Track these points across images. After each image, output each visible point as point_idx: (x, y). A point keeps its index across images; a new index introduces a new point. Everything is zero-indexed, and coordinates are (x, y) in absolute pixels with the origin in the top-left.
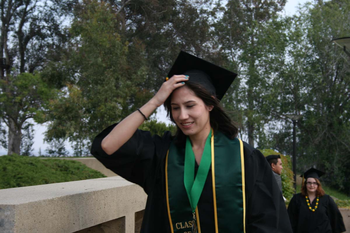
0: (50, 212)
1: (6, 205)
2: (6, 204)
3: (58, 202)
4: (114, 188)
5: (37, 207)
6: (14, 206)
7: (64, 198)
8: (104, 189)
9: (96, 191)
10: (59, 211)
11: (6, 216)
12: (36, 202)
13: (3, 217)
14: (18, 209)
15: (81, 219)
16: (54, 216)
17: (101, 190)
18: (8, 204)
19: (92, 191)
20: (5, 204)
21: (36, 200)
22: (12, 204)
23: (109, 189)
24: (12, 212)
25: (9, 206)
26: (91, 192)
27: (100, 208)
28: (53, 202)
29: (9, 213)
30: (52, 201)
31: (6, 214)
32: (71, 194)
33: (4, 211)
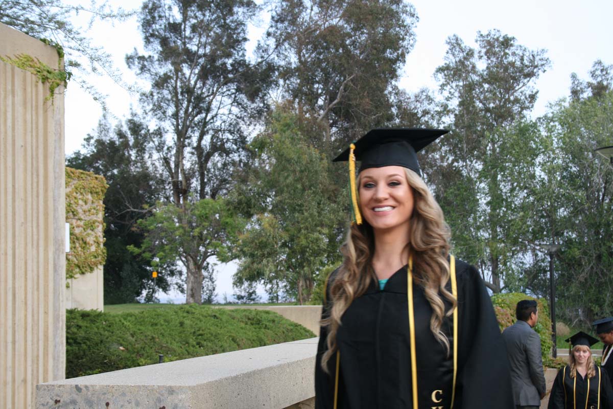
0: (234, 393)
1: (180, 387)
2: (180, 385)
3: (243, 379)
5: (218, 387)
6: (189, 387)
8: (301, 359)
9: (290, 363)
10: (245, 390)
11: (181, 400)
12: (216, 381)
13: (176, 401)
14: (194, 391)
15: (272, 399)
16: (239, 397)
17: (297, 361)
18: (183, 385)
19: (286, 363)
20: (178, 385)
21: (217, 378)
22: (187, 385)
23: (307, 359)
25: (183, 387)
26: (284, 364)
27: (297, 384)
28: (237, 380)
29: (184, 396)
30: (236, 377)
31: (180, 397)
32: (260, 369)
33: (177, 394)
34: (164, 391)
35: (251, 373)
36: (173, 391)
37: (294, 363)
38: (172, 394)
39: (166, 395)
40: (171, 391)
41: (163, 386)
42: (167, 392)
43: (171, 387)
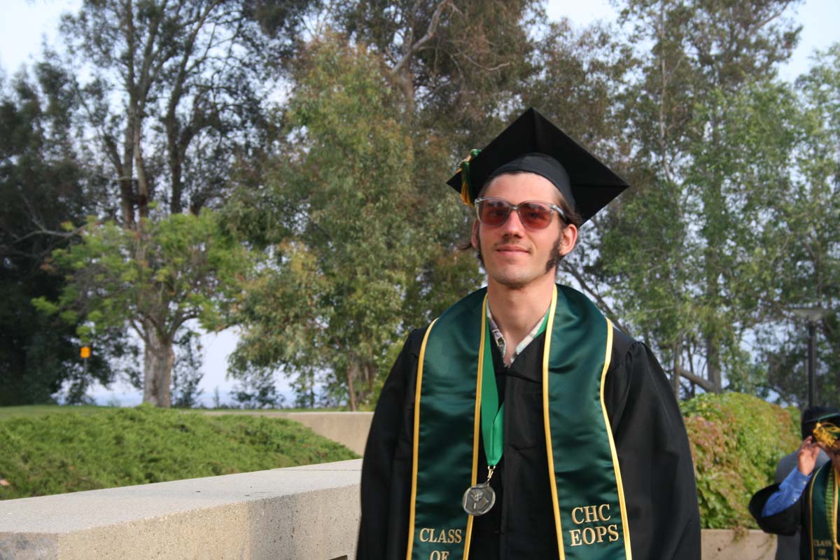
0: (148, 550)
1: (39, 534)
2: (39, 531)
3: (169, 525)
4: (317, 493)
5: (115, 538)
6: (56, 535)
7: (184, 516)
8: (291, 492)
9: (269, 500)
10: (173, 545)
12: (112, 527)
14: (65, 543)
16: (160, 557)
17: (283, 497)
18: (45, 531)
19: (260, 498)
20: (36, 530)
21: (113, 522)
22: (53, 531)
23: (303, 495)
24: (51, 549)
25: (45, 535)
26: (256, 502)
27: (281, 538)
28: (156, 527)
29: (45, 552)
30: (153, 522)
31: (38, 554)
33: (34, 548)
34: (8, 543)
35: (185, 514)
36: (26, 542)
37: (275, 500)
38: (24, 548)
39: (12, 551)
40: (23, 542)
41: (8, 534)
42: (15, 545)
43: (22, 535)
